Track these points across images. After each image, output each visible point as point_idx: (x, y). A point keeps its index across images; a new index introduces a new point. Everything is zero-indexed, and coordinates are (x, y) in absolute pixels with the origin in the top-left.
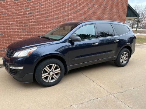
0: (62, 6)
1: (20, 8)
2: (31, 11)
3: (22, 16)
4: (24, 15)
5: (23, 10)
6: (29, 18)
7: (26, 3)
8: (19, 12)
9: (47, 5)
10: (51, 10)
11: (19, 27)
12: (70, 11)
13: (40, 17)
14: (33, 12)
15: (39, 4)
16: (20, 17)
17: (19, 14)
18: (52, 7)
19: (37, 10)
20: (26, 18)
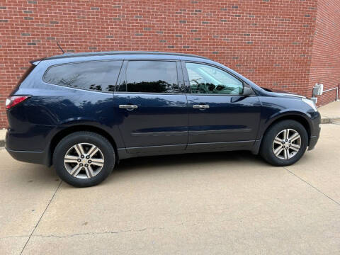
0: (107, 22)
1: (12, 34)
2: (34, 38)
3: (16, 50)
4: (20, 47)
5: (18, 38)
6: (31, 53)
7: (23, 25)
8: (10, 44)
9: (70, 23)
10: (81, 33)
11: (11, 72)
12: (129, 32)
13: (54, 51)
14: (39, 41)
15: (52, 22)
16: (11, 53)
17: (10, 47)
18: (81, 27)
19: (48, 35)
20: (25, 53)
